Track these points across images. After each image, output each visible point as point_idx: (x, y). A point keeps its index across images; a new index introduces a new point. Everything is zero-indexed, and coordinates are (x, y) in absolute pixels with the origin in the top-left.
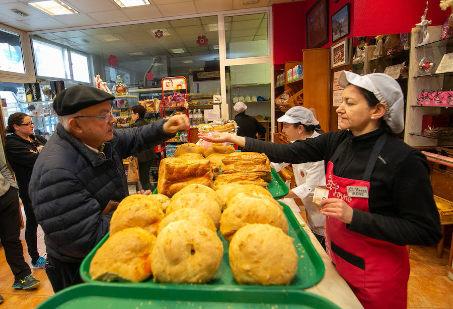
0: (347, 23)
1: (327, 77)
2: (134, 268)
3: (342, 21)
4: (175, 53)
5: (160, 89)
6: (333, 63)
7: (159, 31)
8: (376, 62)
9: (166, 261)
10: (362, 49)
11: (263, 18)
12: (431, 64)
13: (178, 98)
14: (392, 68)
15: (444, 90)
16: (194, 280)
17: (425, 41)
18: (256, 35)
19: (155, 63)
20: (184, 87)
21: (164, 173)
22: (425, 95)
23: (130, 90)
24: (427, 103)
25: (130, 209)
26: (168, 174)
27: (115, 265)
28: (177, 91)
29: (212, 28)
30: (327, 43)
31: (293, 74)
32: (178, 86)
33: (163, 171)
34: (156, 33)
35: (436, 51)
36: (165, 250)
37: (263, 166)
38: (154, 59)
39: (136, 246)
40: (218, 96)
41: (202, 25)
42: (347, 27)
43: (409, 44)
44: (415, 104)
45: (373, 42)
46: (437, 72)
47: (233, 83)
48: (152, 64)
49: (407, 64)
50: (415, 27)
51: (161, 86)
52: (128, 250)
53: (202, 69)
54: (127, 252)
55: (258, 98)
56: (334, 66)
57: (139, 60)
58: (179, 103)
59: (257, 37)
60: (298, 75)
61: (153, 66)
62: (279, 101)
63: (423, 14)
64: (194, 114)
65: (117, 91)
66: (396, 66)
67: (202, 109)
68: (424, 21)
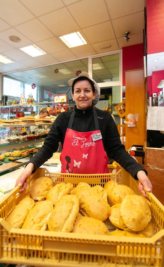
20: (65, 101)
32: (62, 100)
51: (54, 100)
65: (28, 102)
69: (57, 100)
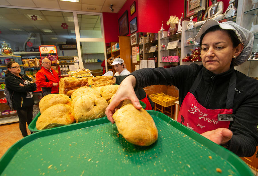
0: (136, 26)
1: (129, 50)
2: (66, 119)
3: (134, 24)
4: (46, 32)
5: (38, 52)
6: (131, 43)
7: (34, 16)
8: (147, 44)
9: (83, 111)
10: (142, 39)
11: (98, 19)
12: (165, 46)
13: (52, 58)
14: (153, 47)
15: (169, 56)
16: (98, 117)
17: (163, 37)
18: (94, 27)
19: (31, 37)
20: (55, 52)
21: (63, 85)
22: (164, 58)
23: (15, 53)
24: (165, 61)
25: (52, 98)
26: (66, 85)
27: (54, 119)
28: (50, 54)
29: (70, 20)
30: (128, 34)
31: (114, 48)
32: (51, 51)
33: (62, 85)
34: (32, 17)
35: (166, 41)
36: (82, 105)
37: (112, 81)
38: (30, 34)
39: (64, 109)
40: (77, 58)
41: (63, 17)
42: (136, 27)
43: (158, 38)
44: (161, 61)
45: (146, 36)
46: (167, 49)
47: (84, 52)
48: (29, 38)
49: (158, 46)
50: (159, 31)
51: (39, 51)
52: (60, 111)
53: (65, 43)
54: (60, 113)
55: (98, 60)
56: (132, 44)
57: (17, 34)
58: (53, 61)
59: (95, 29)
60: (117, 48)
61: (29, 39)
62: (109, 61)
63: (162, 26)
64: (63, 68)
65: (4, 53)
66: (154, 46)
67: (68, 65)
68: (162, 29)
69: (43, 51)
